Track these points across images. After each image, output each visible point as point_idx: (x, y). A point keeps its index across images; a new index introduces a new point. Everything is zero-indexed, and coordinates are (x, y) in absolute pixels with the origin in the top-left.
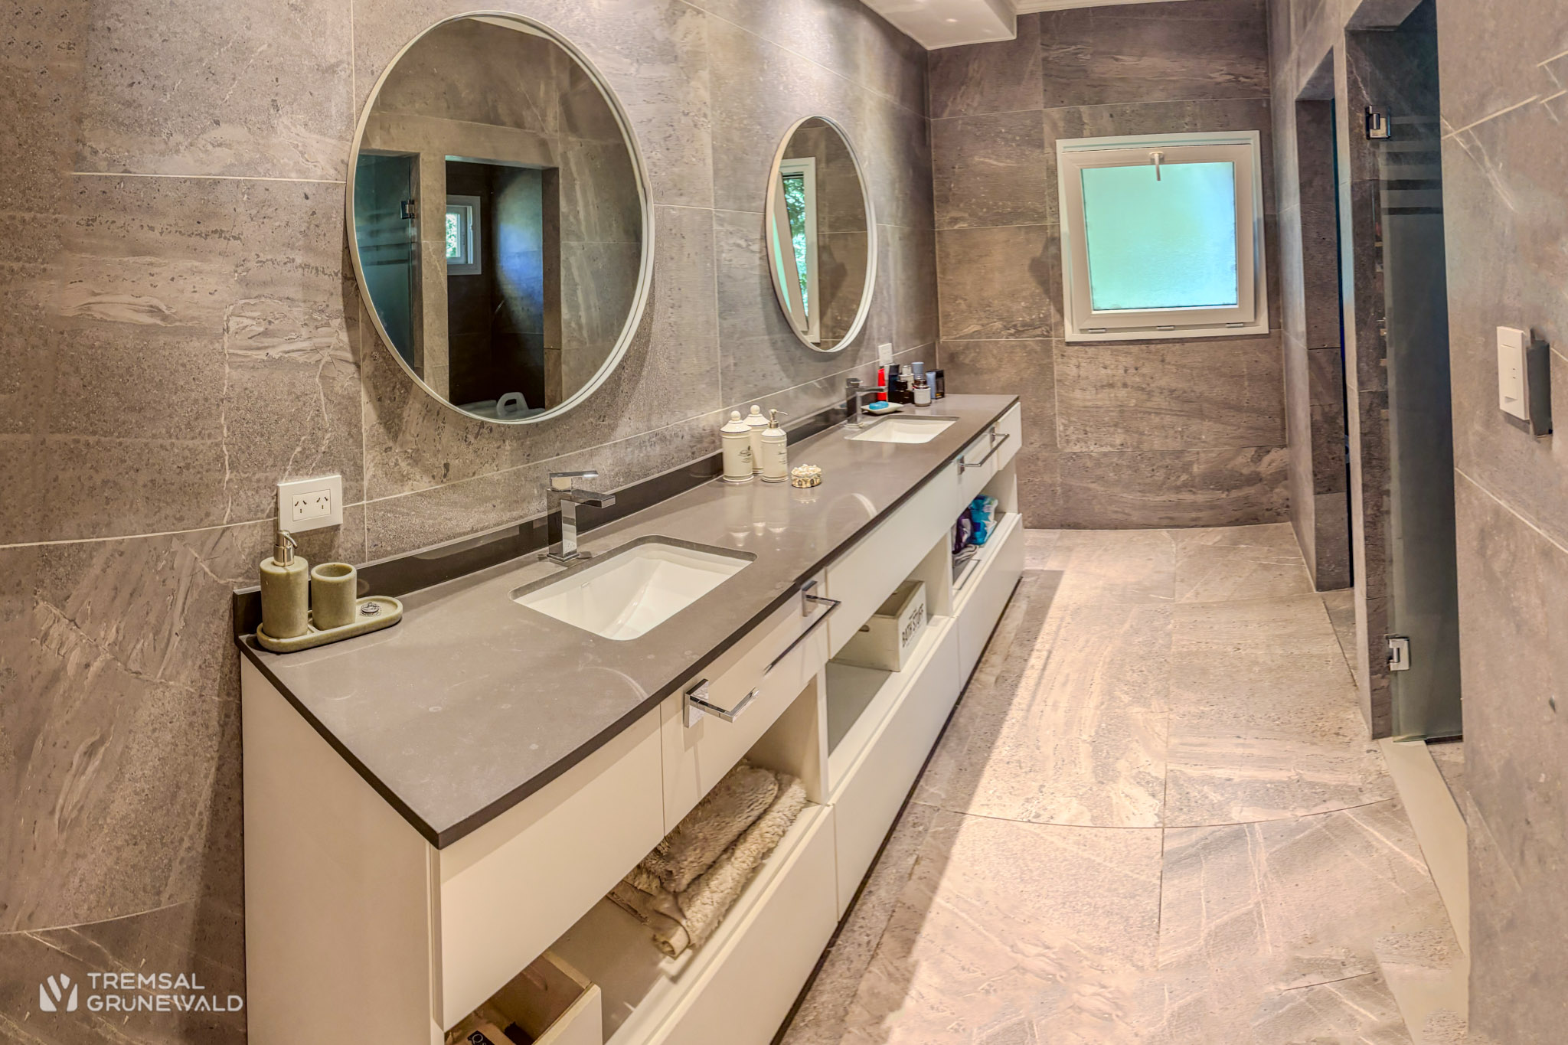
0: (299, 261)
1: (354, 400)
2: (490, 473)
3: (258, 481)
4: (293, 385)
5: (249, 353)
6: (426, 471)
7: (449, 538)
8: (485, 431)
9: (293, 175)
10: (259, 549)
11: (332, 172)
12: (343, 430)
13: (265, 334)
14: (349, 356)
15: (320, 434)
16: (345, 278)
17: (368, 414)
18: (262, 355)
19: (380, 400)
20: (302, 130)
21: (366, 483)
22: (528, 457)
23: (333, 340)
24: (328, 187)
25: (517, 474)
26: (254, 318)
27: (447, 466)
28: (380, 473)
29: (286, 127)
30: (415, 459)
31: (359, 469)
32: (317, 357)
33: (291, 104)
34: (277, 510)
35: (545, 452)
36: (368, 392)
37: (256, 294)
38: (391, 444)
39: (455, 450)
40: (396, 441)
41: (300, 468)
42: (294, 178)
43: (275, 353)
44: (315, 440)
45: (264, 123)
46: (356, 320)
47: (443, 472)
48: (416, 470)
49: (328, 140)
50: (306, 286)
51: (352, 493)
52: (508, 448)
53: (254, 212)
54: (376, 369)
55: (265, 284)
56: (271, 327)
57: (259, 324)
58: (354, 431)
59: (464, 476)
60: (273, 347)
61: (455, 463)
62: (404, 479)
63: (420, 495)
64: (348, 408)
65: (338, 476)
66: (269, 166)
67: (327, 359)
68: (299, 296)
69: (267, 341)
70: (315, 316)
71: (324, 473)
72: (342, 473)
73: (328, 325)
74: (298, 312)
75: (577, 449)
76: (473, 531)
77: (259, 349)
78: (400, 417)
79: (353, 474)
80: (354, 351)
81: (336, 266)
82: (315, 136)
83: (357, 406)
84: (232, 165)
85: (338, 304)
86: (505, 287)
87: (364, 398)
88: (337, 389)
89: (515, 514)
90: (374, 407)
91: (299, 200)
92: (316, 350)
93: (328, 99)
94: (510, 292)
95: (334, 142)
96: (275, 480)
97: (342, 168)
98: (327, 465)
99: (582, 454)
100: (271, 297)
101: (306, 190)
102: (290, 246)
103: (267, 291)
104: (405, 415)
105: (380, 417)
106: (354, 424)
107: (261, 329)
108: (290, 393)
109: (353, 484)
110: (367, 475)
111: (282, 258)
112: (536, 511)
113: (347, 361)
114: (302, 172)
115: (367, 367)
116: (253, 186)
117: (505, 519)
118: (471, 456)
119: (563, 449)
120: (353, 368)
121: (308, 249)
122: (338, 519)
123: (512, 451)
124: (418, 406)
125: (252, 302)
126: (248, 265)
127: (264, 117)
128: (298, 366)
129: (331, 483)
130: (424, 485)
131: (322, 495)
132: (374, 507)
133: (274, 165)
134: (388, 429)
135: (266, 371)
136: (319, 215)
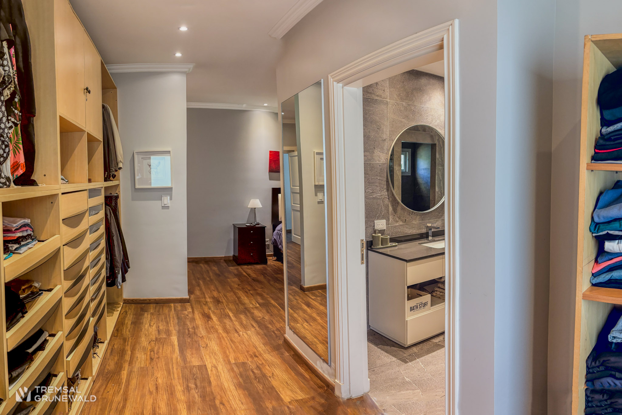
0: (378, 179)
1: (388, 206)
2: (414, 222)
3: (371, 220)
4: (377, 202)
5: (370, 196)
6: (402, 220)
7: (406, 234)
8: (413, 213)
9: (377, 161)
10: (371, 233)
11: (385, 161)
12: (386, 211)
13: (372, 193)
14: (387, 197)
15: (382, 212)
16: (387, 182)
17: (391, 208)
18: (372, 197)
19: (393, 206)
20: (379, 152)
21: (390, 222)
22: (422, 220)
23: (384, 194)
24: (384, 164)
25: (420, 223)
26: (370, 190)
27: (405, 220)
28: (393, 220)
29: (376, 152)
30: (399, 218)
31: (389, 219)
32: (382, 197)
33: (377, 147)
34: (374, 226)
35: (426, 219)
36: (391, 204)
37: (371, 185)
38: (395, 215)
39: (407, 217)
40: (396, 214)
41: (378, 218)
42: (378, 162)
43: (374, 196)
44: (381, 213)
45: (372, 151)
46: (389, 190)
47: (405, 221)
48: (400, 220)
49: (384, 154)
50: (380, 183)
51: (388, 224)
52: (418, 217)
53: (370, 169)
54: (392, 200)
55: (372, 183)
56: (373, 191)
57: (371, 191)
58: (388, 212)
59: (409, 222)
60: (374, 195)
61: (407, 219)
62: (397, 222)
63: (400, 225)
64: (387, 207)
65: (385, 220)
66: (373, 160)
67: (383, 197)
68: (379, 185)
69: (373, 194)
70: (381, 189)
71: (383, 219)
72: (386, 220)
73: (383, 191)
74: (378, 188)
75: (433, 219)
76: (410, 233)
77: (371, 195)
78: (397, 209)
79: (388, 220)
80: (388, 196)
81: (385, 179)
82: (381, 154)
83: (389, 207)
84: (367, 160)
85: (385, 187)
86: (419, 180)
87: (390, 205)
88: (385, 203)
89: (419, 231)
90: (392, 207)
91: (378, 167)
92: (381, 196)
93: (384, 146)
94: (420, 181)
95: (385, 155)
96: (374, 220)
97: (386, 160)
98: (383, 218)
99: (434, 221)
100: (373, 185)
101: (380, 164)
102: (377, 176)
103: (373, 184)
104: (398, 209)
105: (393, 209)
106: (388, 210)
107: (372, 192)
108: (377, 204)
109: (388, 222)
110: (390, 220)
111: (375, 178)
112: (424, 231)
113: (387, 198)
114: (379, 161)
115: (391, 199)
116: (370, 164)
117: (417, 232)
118: (410, 218)
119: (430, 219)
120: (388, 199)
121: (380, 176)
122: (385, 228)
123: (419, 218)
124: (400, 207)
125: (370, 186)
126: (369, 179)
127: (372, 150)
128: (378, 199)
129: (384, 222)
130: (401, 223)
131: (382, 223)
132: (391, 227)
133: (374, 160)
134: (394, 212)
135: (373, 200)
136: (382, 169)
